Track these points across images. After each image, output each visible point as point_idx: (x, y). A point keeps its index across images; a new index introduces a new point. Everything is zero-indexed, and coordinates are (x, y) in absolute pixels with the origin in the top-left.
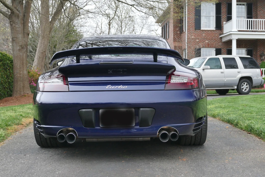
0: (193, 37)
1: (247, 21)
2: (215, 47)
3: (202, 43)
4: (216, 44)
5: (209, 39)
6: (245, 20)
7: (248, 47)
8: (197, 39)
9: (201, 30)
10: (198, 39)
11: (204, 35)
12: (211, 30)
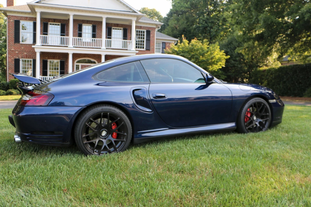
0: (13, 49)
1: (61, 38)
2: (33, 57)
3: (21, 55)
4: (33, 56)
5: (27, 52)
6: (59, 37)
7: (61, 58)
8: (16, 51)
9: (20, 44)
10: (18, 51)
11: (23, 48)
12: (29, 44)
